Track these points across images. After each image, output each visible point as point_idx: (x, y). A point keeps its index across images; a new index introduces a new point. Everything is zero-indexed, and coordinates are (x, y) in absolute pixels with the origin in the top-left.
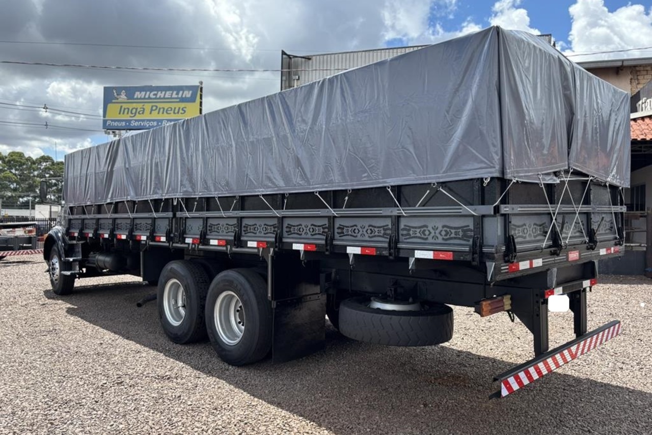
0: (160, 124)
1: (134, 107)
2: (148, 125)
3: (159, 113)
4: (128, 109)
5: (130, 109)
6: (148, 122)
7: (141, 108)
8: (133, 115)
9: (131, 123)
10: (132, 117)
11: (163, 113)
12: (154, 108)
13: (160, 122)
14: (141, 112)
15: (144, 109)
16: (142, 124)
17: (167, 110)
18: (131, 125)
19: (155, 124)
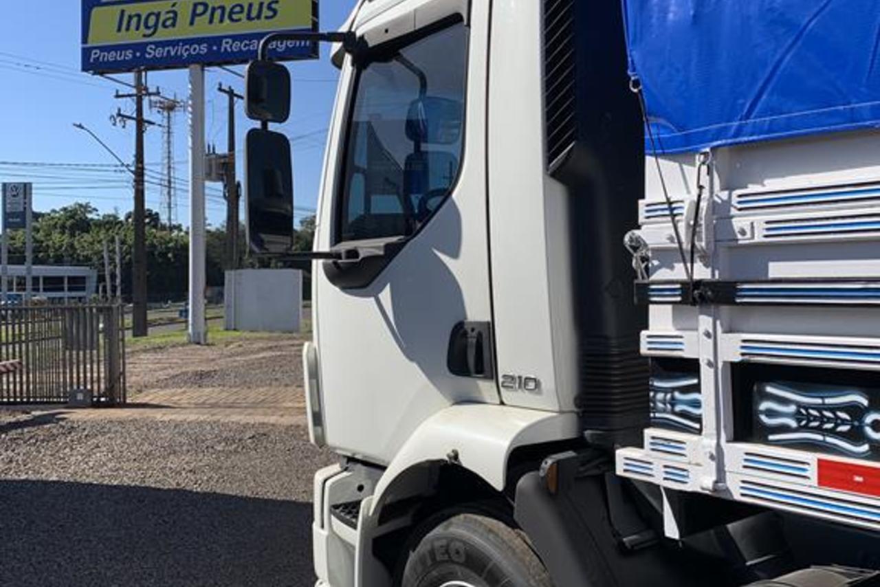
0: (215, 48)
1: (149, 11)
2: (185, 55)
3: (211, 21)
4: (139, 16)
5: (143, 18)
6: (187, 47)
7: (168, 12)
8: (152, 30)
9: (146, 52)
10: (150, 36)
11: (221, 21)
12: (200, 9)
13: (215, 44)
14: (169, 23)
15: (175, 13)
16: (173, 53)
17: (232, 12)
18: (147, 56)
19: (204, 49)
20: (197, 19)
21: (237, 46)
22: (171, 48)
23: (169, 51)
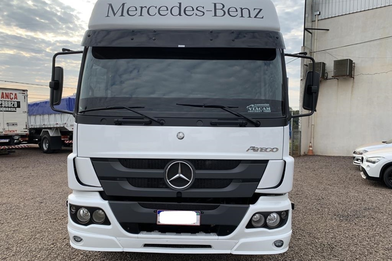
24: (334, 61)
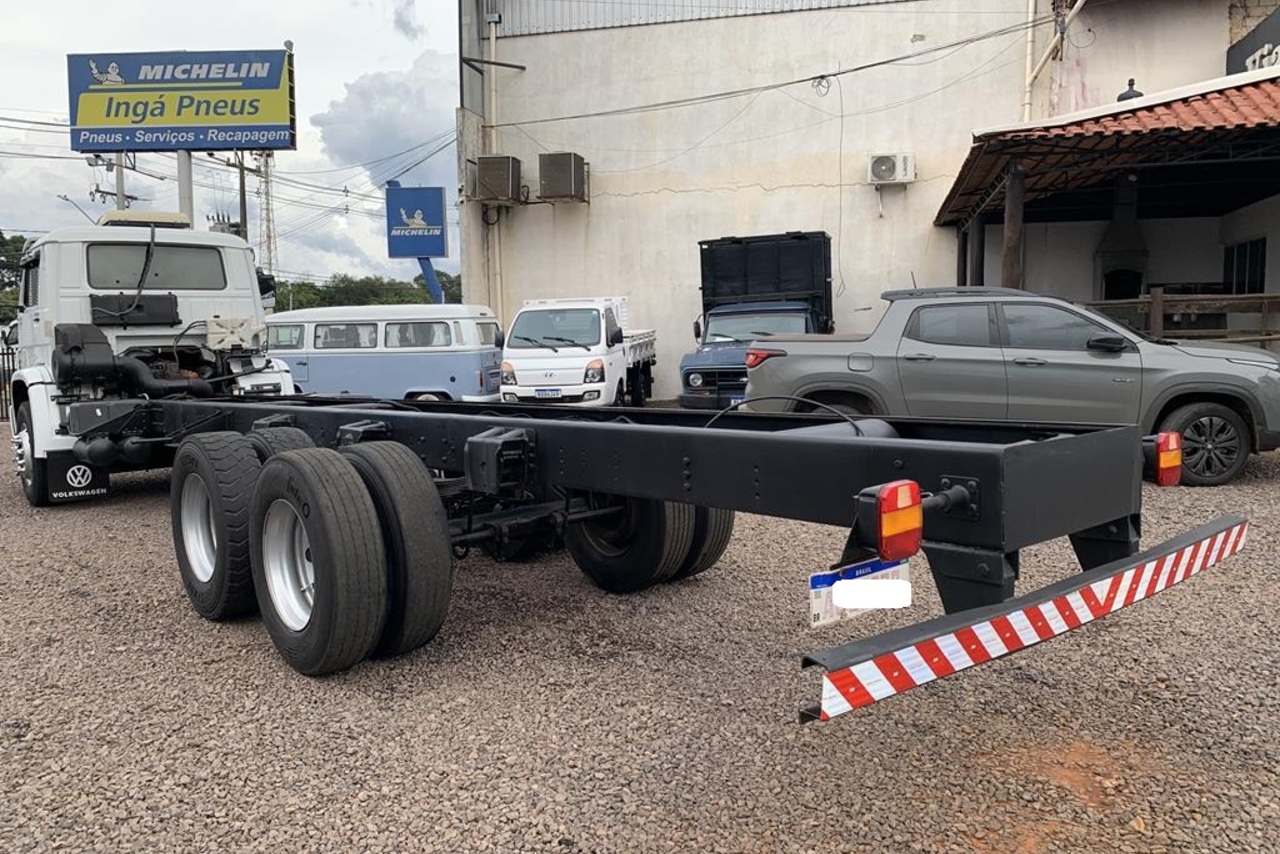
0: (202, 137)
1: (140, 100)
2: (174, 141)
3: (197, 113)
5: (132, 105)
6: (176, 134)
7: (156, 103)
8: (141, 117)
9: (136, 136)
10: (137, 122)
11: (207, 113)
13: (202, 133)
14: (156, 112)
15: (163, 104)
16: (162, 139)
17: (216, 107)
18: (136, 140)
19: (191, 137)
20: (184, 110)
21: (222, 136)
22: (160, 135)
23: (158, 137)
24: (540, 155)
